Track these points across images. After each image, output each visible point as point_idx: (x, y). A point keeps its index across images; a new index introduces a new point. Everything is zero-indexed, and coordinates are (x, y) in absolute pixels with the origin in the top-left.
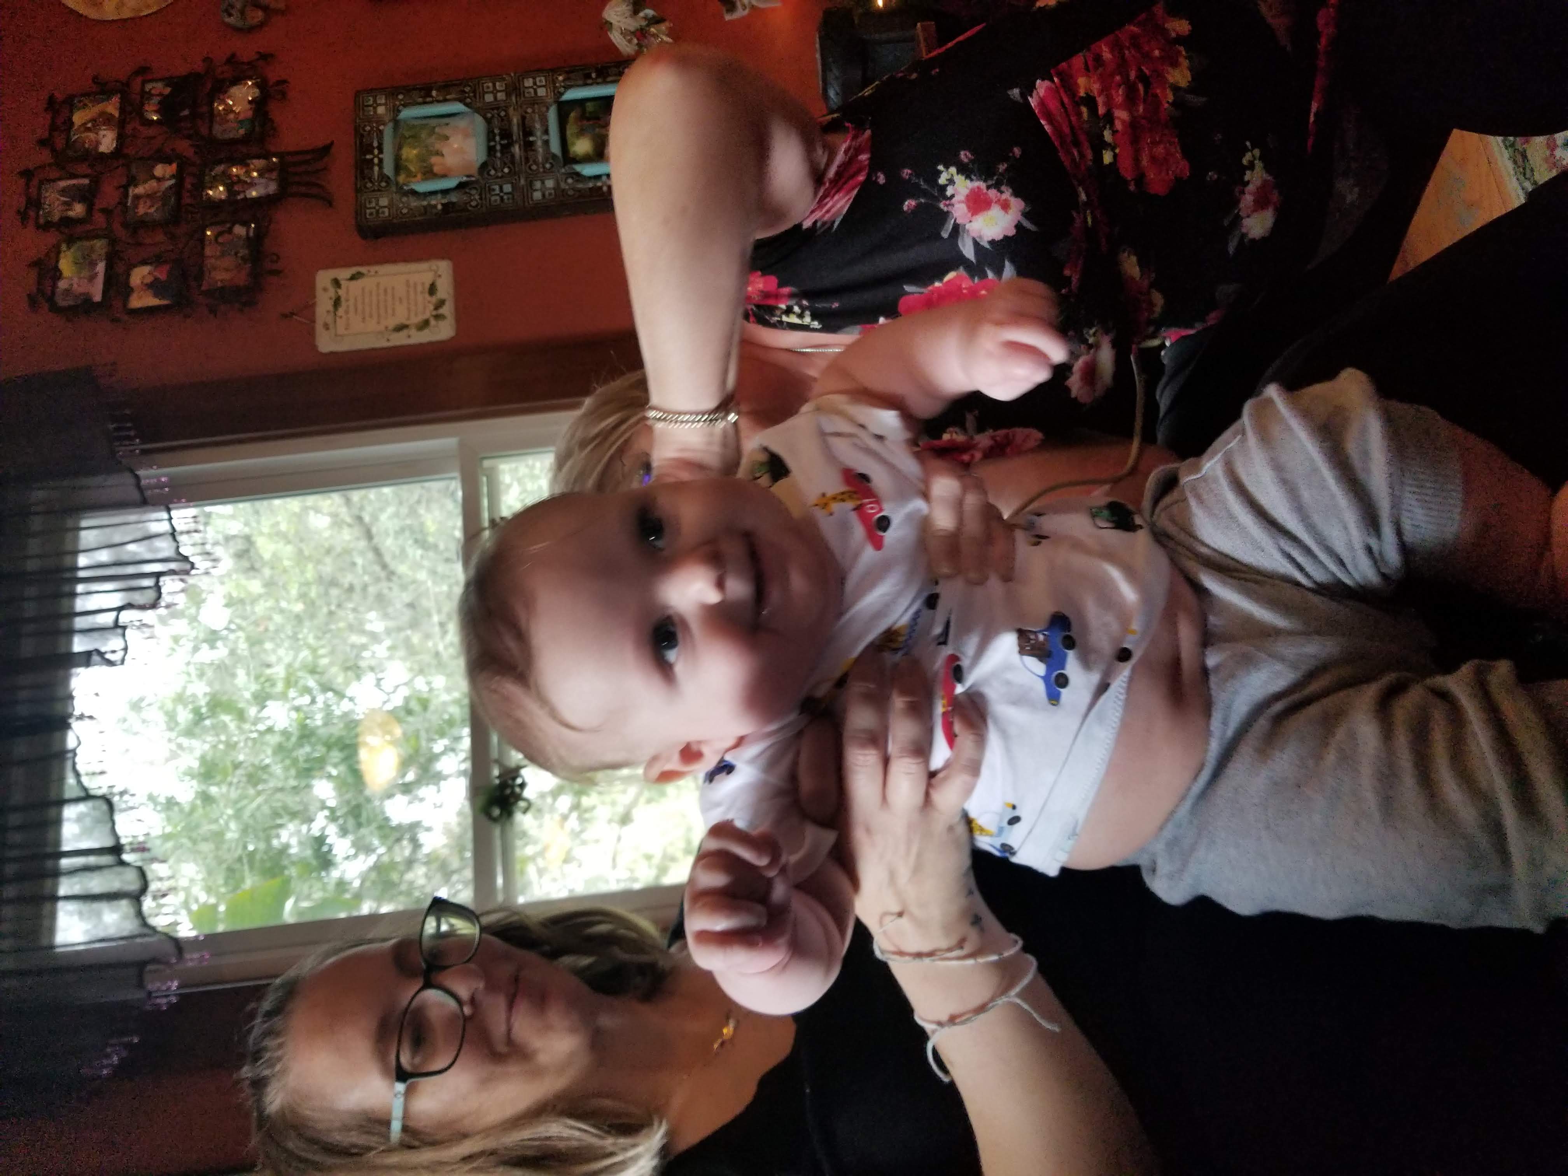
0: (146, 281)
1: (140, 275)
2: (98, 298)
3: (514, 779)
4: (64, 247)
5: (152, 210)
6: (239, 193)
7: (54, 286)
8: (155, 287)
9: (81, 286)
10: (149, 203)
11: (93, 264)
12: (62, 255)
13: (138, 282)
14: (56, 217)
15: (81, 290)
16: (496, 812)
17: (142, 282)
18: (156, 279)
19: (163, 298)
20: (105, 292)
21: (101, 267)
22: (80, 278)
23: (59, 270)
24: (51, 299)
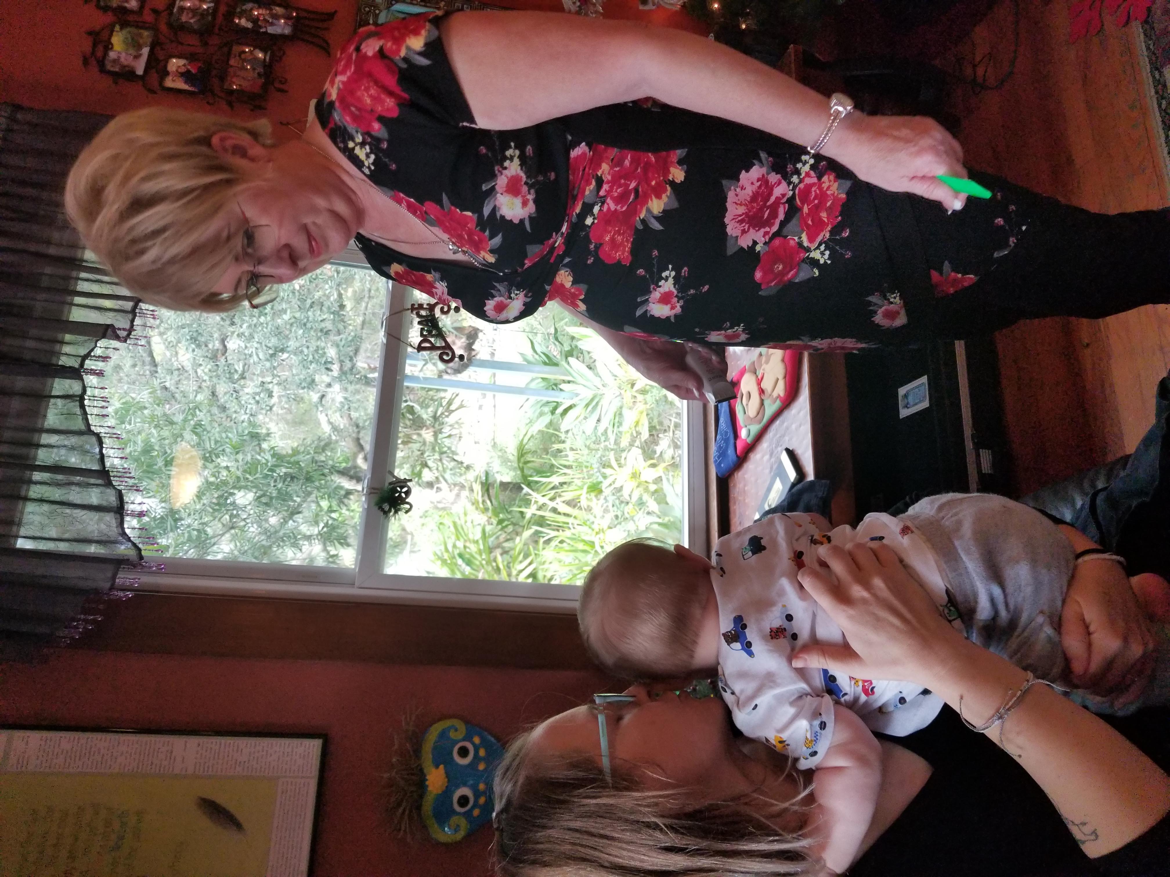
0: (180, 70)
1: (175, 64)
2: (140, 71)
3: (402, 488)
4: (117, 28)
5: (192, 21)
6: (261, 27)
7: (106, 54)
8: (186, 76)
9: (126, 59)
10: (190, 15)
11: (139, 47)
12: (114, 33)
13: (174, 69)
14: (115, 5)
15: (126, 63)
16: (386, 507)
17: (177, 71)
18: (188, 71)
19: (192, 85)
20: (146, 71)
21: (146, 51)
22: (127, 54)
23: (112, 45)
24: (101, 63)
